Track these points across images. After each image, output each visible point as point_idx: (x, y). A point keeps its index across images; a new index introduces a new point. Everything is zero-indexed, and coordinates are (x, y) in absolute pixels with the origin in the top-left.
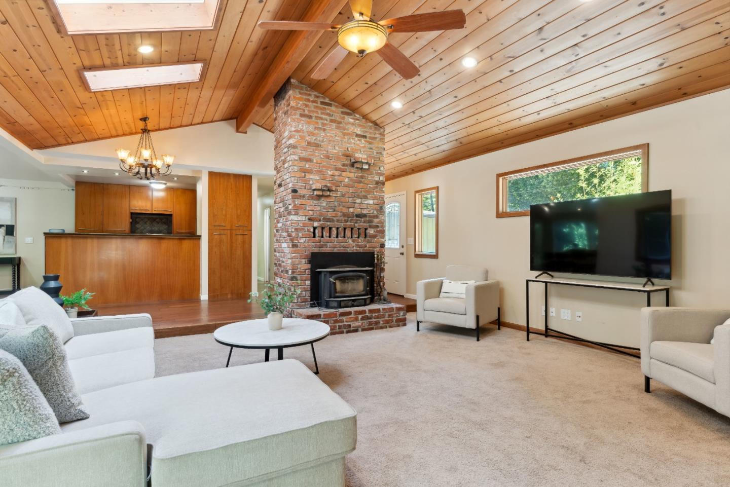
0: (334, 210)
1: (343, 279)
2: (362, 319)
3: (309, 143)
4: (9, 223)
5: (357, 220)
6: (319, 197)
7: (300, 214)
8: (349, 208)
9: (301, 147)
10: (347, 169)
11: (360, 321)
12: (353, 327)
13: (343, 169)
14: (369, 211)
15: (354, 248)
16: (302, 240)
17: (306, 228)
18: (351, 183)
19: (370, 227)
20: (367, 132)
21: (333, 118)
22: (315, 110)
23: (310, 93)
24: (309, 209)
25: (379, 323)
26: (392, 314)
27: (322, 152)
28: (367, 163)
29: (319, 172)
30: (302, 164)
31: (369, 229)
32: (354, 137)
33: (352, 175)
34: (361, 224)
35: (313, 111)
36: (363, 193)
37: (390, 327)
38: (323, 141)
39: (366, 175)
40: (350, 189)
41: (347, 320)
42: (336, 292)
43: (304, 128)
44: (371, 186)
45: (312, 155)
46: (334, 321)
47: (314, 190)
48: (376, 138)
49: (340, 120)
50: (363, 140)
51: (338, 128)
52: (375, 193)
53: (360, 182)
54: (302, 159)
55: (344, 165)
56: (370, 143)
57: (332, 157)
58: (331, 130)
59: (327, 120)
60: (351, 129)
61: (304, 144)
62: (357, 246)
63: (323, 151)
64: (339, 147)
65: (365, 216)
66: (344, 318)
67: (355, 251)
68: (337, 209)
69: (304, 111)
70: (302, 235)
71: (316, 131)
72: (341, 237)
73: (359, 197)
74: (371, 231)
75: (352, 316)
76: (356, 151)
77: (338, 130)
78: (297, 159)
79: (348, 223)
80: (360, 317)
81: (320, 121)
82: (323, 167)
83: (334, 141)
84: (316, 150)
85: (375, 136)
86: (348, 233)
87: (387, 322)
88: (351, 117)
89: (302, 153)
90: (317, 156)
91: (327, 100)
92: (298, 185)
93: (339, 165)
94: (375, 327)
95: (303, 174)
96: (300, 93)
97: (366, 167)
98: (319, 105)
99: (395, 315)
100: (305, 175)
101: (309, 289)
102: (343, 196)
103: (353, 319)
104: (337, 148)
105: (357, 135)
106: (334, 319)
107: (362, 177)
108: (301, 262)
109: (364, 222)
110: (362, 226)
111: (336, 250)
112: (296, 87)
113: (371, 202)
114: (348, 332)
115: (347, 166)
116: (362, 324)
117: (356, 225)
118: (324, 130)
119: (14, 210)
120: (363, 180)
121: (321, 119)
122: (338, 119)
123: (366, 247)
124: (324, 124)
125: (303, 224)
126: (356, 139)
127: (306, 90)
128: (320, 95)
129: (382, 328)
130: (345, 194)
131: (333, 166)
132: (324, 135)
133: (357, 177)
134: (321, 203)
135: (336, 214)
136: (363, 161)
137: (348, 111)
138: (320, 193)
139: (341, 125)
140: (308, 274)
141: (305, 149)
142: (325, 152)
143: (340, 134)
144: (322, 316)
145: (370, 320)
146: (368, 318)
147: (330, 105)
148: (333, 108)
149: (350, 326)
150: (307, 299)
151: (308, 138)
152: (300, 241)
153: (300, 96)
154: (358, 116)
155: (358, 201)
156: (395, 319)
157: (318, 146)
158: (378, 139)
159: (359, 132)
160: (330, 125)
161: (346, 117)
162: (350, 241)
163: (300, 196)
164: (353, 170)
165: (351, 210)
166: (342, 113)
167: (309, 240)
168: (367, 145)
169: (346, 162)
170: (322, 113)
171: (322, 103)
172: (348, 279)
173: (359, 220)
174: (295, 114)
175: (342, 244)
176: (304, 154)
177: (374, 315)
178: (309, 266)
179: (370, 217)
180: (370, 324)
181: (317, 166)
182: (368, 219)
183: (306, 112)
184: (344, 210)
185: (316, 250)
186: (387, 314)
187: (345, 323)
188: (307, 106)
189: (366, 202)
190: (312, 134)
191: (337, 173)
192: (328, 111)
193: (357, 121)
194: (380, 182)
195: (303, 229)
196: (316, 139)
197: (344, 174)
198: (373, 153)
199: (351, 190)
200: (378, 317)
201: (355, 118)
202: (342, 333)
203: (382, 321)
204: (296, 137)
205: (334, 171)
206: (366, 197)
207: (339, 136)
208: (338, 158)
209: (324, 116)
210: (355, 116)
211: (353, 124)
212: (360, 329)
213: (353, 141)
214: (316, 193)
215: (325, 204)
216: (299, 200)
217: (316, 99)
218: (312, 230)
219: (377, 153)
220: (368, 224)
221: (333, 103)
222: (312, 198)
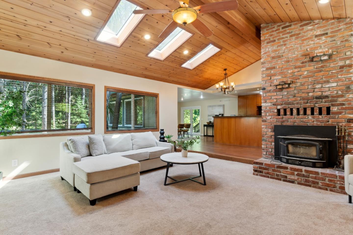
0: (294, 96)
1: (294, 145)
2: (298, 175)
3: (273, 58)
4: (222, 113)
5: (317, 101)
6: (282, 89)
7: (267, 102)
8: (309, 93)
9: (267, 62)
10: (306, 65)
11: (296, 176)
12: (289, 179)
13: (302, 66)
14: (332, 93)
15: (315, 123)
16: (269, 118)
17: (272, 110)
18: (310, 74)
19: (333, 105)
20: (328, 29)
21: (293, 33)
22: (278, 35)
23: (274, 26)
24: (274, 98)
25: (318, 183)
26: (335, 181)
27: (283, 60)
28: (324, 55)
29: (281, 73)
30: (268, 72)
31: (331, 107)
32: (314, 38)
33: (311, 68)
34: (324, 104)
35: (276, 37)
36: (324, 79)
37: (331, 190)
38: (284, 52)
39: (328, 64)
40: (310, 78)
41: (284, 172)
42: (288, 153)
43: (270, 49)
44: (334, 71)
45: (276, 64)
46: (272, 169)
47: (277, 85)
48: (341, 29)
49: (299, 32)
50: (323, 38)
51: (297, 38)
52: (340, 77)
53: (321, 71)
54: (267, 69)
55: (303, 63)
56: (331, 37)
57: (292, 61)
58: (290, 43)
59: (287, 37)
60: (310, 34)
61: (270, 59)
62: (317, 121)
63: (284, 58)
64: (298, 52)
65: (327, 97)
66: (282, 170)
67: (315, 125)
68: (297, 95)
69: (270, 39)
70: (269, 114)
71: (279, 48)
72: (301, 115)
73: (318, 83)
74: (334, 109)
75: (289, 170)
76: (316, 48)
77: (297, 40)
78: (265, 70)
79: (308, 104)
80: (296, 173)
81: (281, 41)
82: (285, 69)
83: (294, 49)
84: (279, 60)
85: (340, 28)
86: (309, 112)
87: (328, 185)
88: (309, 25)
89: (268, 65)
90: (280, 63)
91: (288, 24)
92: (266, 85)
93: (299, 64)
94: (312, 185)
95: (269, 78)
96: (267, 30)
97: (326, 58)
98: (281, 30)
99: (338, 182)
100: (271, 78)
101: (274, 148)
102: (302, 85)
103: (288, 173)
104: (296, 53)
105: (316, 36)
106: (273, 168)
107: (322, 67)
108: (268, 130)
109: (325, 102)
110: (323, 105)
111: (296, 124)
112: (264, 28)
113: (334, 84)
114: (284, 181)
115: (306, 62)
116: (298, 179)
117: (317, 105)
118: (285, 45)
119: (223, 109)
120: (323, 69)
121: (283, 38)
122: (297, 32)
123: (328, 122)
124: (284, 41)
125: (270, 107)
126: (316, 39)
127: (271, 26)
128: (282, 23)
129: (320, 188)
130: (304, 84)
131: (292, 67)
132: (284, 48)
133: (316, 68)
134: (283, 93)
135: (296, 99)
136: (318, 54)
137: (307, 22)
138: (281, 87)
139: (300, 35)
140: (273, 139)
141: (270, 62)
142: (285, 59)
143: (300, 42)
144: (264, 165)
145: (307, 179)
146: (304, 176)
147: (290, 26)
148: (293, 27)
149: (286, 177)
150: (272, 154)
151: (273, 55)
152: (267, 118)
153: (267, 31)
154: (317, 21)
155: (319, 86)
156: (339, 185)
157: (279, 57)
158: (342, 30)
159: (319, 33)
160: (290, 39)
161: (305, 27)
162: (310, 117)
163: (267, 91)
164: (312, 64)
165: (311, 94)
166: (301, 26)
167: (274, 117)
168: (329, 39)
169: (306, 60)
170: (283, 35)
171: (283, 28)
172: (299, 145)
173: (319, 101)
174: (264, 44)
175: (302, 120)
176: (270, 66)
177: (311, 175)
178: (273, 134)
179: (332, 97)
180: (306, 181)
181: (279, 70)
182: (330, 99)
183: (272, 39)
184: (303, 95)
185: (279, 124)
186: (327, 179)
187: (282, 174)
188: (271, 35)
189: (327, 86)
190: (276, 51)
191: (296, 70)
192: (288, 31)
193: (316, 26)
194: (346, 66)
195: (269, 111)
196: (279, 53)
197: (303, 69)
198: (336, 44)
199: (310, 80)
200: (315, 178)
201: (314, 24)
202: (280, 180)
203: (321, 183)
204: (264, 57)
205: (294, 70)
206: (328, 82)
207: (297, 44)
208: (297, 59)
209: (284, 36)
210: (314, 22)
211: (312, 30)
212: (296, 182)
213: (312, 42)
214: (278, 87)
215: (286, 94)
216: (267, 94)
217: (279, 28)
218: (276, 111)
219: (342, 42)
220: (330, 103)
221: (292, 23)
222: (275, 91)
